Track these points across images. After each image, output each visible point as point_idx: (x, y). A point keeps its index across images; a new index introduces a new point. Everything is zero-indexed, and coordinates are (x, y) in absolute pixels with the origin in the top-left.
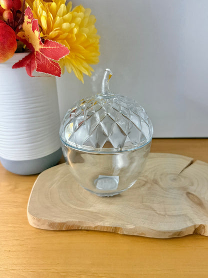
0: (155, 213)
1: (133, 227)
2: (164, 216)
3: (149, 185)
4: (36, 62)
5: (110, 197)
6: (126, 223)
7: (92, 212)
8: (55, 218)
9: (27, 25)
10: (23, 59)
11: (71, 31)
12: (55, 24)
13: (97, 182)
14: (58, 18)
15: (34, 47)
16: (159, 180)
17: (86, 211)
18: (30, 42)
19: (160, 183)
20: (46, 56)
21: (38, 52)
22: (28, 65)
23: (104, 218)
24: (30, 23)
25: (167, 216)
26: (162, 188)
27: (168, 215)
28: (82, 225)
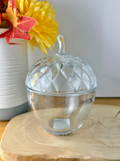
0: (105, 146)
1: (89, 158)
2: (113, 147)
3: (95, 126)
4: (13, 34)
6: (83, 155)
7: (54, 147)
8: (23, 152)
9: (9, 9)
10: (5, 32)
11: (40, 13)
12: (30, 7)
13: (53, 124)
14: (32, 4)
15: (13, 24)
16: (102, 122)
17: (49, 146)
18: (11, 21)
19: (104, 124)
20: (21, 29)
21: (16, 28)
22: (8, 36)
23: (63, 151)
24: (11, 6)
25: (115, 148)
26: (105, 127)
27: (116, 147)
28: (46, 158)
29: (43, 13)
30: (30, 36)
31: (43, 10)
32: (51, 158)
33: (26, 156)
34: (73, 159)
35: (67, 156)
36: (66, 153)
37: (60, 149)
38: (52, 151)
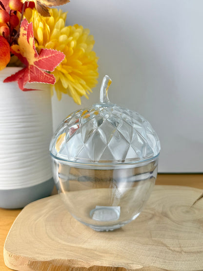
0: (168, 250)
1: (139, 267)
2: (180, 252)
3: (157, 219)
4: (29, 75)
5: (109, 231)
6: (130, 262)
7: (86, 249)
8: (37, 255)
9: (22, 38)
10: (16, 73)
11: (69, 44)
12: (52, 35)
14: (55, 31)
15: (28, 60)
16: (169, 213)
18: (24, 56)
19: (171, 216)
20: (41, 68)
21: (32, 66)
22: (21, 78)
23: (101, 256)
24: (25, 34)
25: (183, 253)
26: (174, 221)
27: (185, 252)
28: (73, 266)
29: (73, 43)
30: (54, 78)
31: (73, 40)
32: (80, 266)
33: (42, 262)
34: (115, 268)
35: (105, 263)
36: (103, 258)
37: (95, 252)
38: (83, 255)
